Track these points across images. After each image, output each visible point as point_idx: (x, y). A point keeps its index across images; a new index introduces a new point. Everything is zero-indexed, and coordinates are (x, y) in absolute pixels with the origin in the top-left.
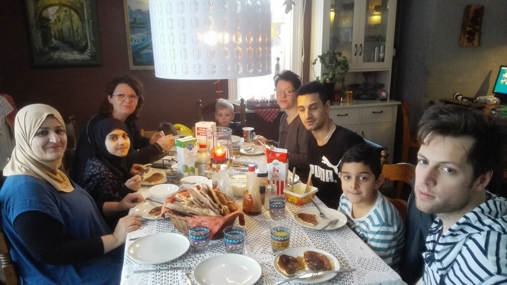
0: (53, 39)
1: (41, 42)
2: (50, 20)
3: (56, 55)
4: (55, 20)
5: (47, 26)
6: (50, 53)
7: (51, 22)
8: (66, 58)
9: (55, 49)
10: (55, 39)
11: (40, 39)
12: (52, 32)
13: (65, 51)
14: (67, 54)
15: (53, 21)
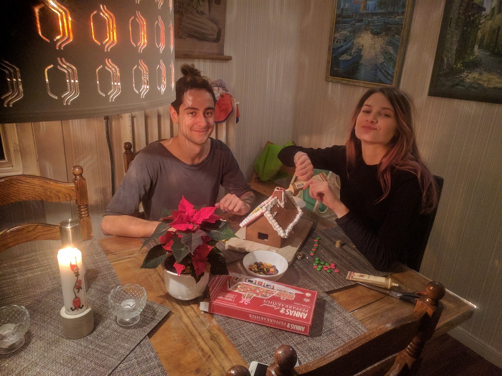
0: (476, 47)
1: (454, 52)
2: (484, 9)
3: (471, 77)
4: (493, 9)
5: (473, 21)
6: (462, 71)
7: (483, 13)
8: (486, 84)
9: (474, 65)
10: (479, 48)
11: (455, 47)
12: (479, 34)
13: (489, 71)
14: (491, 77)
15: (488, 11)
